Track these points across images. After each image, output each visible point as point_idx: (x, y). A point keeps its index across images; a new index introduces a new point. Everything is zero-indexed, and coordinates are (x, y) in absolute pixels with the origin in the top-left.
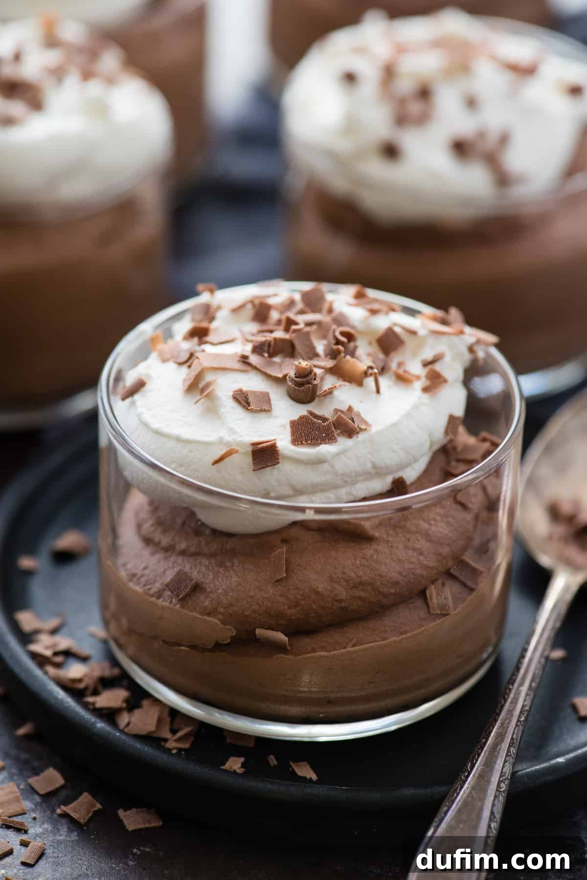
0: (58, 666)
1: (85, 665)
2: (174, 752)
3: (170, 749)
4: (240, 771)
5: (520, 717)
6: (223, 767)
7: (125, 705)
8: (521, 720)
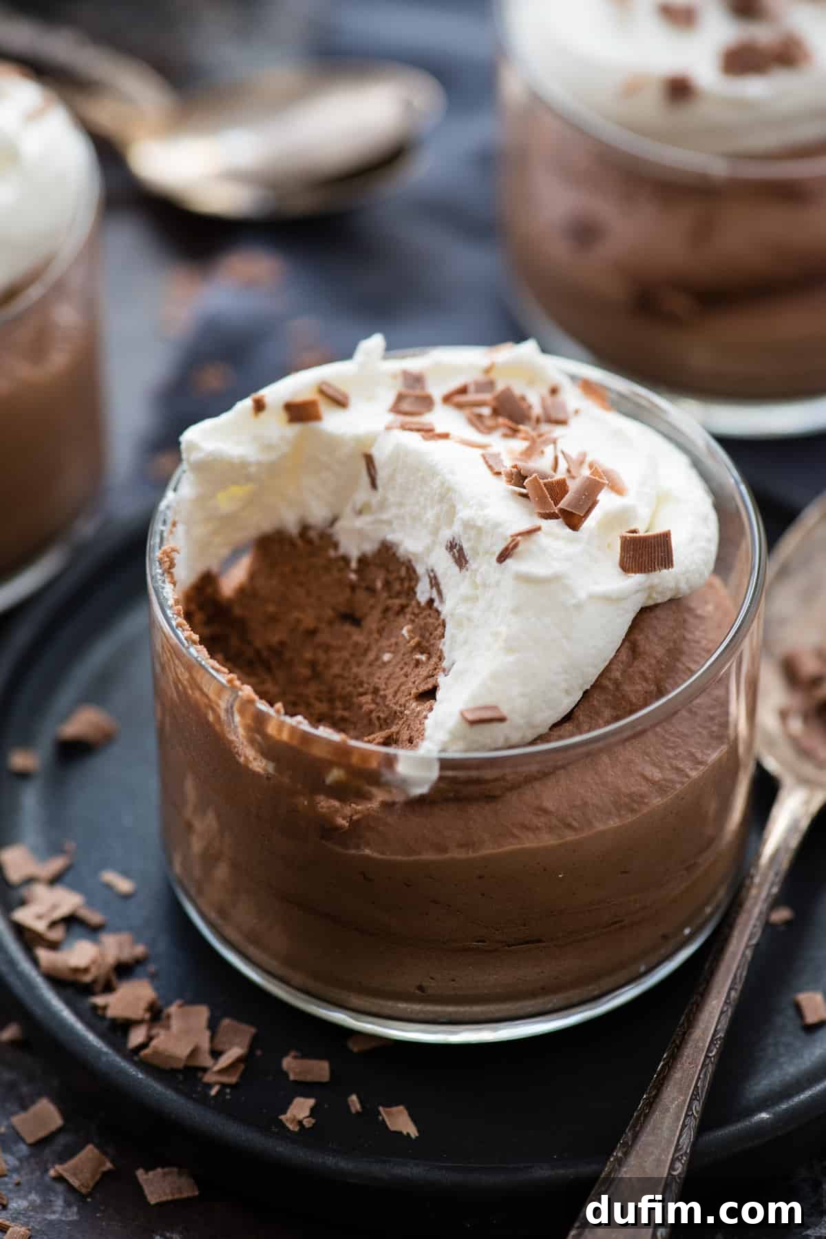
0: (56, 946)
1: (96, 941)
2: (213, 1092)
3: (209, 1086)
4: (308, 1123)
5: (709, 1050)
6: (282, 1117)
7: (147, 1016)
8: (711, 1055)
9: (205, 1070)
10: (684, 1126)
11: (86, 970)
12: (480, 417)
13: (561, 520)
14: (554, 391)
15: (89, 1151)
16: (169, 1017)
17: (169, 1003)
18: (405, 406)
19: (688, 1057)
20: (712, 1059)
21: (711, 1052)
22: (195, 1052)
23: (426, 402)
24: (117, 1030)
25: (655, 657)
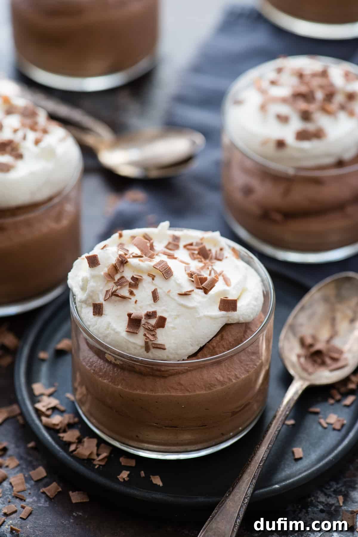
0: (48, 416)
1: (62, 416)
2: (96, 467)
3: (95, 465)
4: (127, 479)
5: (260, 463)
6: (118, 477)
7: (77, 441)
8: (261, 465)
9: (94, 460)
10: (249, 487)
11: (58, 425)
12: (193, 254)
13: (203, 290)
14: (221, 249)
15: (54, 484)
16: (84, 442)
17: (84, 437)
18: (170, 247)
19: (253, 465)
20: (261, 466)
21: (261, 464)
22: (91, 454)
23: (177, 247)
24: (66, 445)
25: (229, 341)
